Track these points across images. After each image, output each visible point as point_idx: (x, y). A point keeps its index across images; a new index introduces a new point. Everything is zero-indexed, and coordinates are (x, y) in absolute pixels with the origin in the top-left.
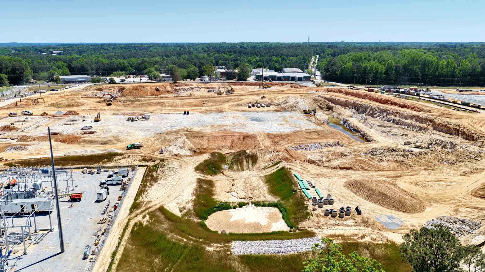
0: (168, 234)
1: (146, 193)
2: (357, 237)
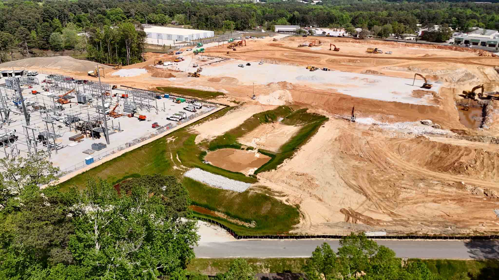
0: (169, 152)
1: (200, 124)
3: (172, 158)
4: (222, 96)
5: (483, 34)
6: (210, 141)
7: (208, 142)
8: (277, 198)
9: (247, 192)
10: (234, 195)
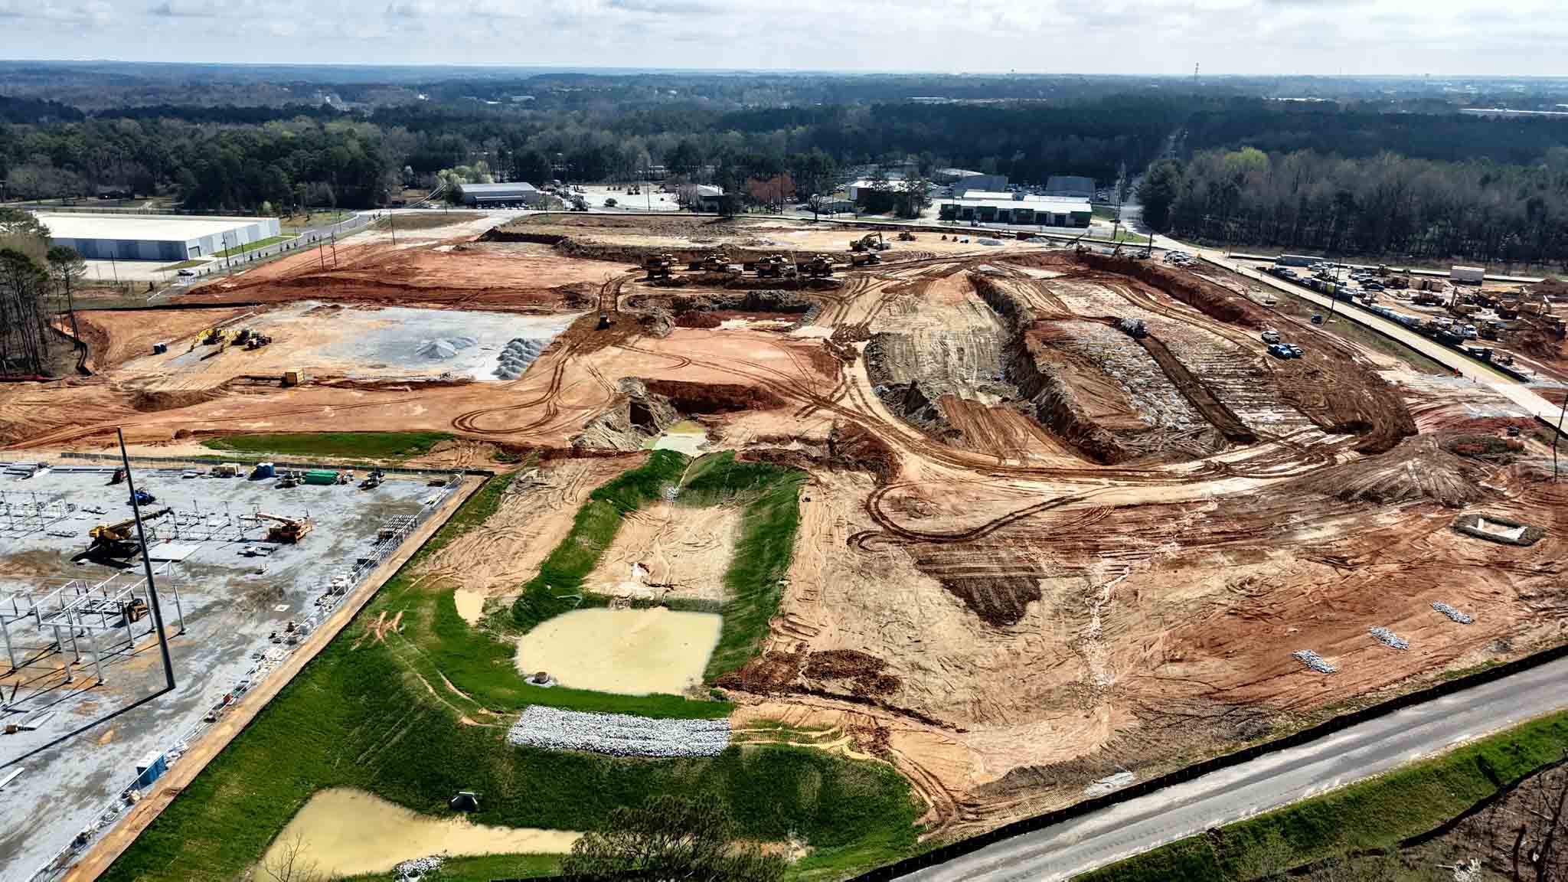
0: (406, 670)
1: (440, 552)
2: (819, 734)
3: (431, 690)
4: (449, 443)
6: (510, 606)
7: (505, 609)
8: (822, 746)
9: (734, 751)
10: (700, 767)
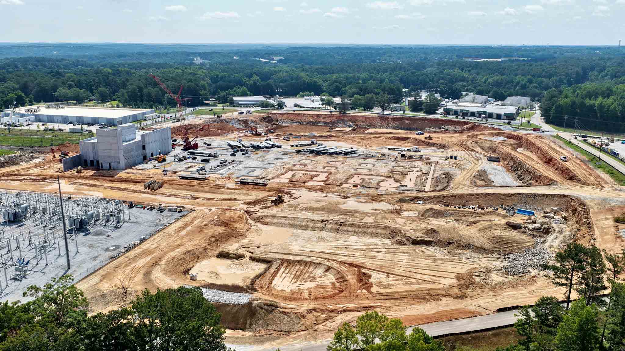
5: (473, 102)
9: (250, 304)
